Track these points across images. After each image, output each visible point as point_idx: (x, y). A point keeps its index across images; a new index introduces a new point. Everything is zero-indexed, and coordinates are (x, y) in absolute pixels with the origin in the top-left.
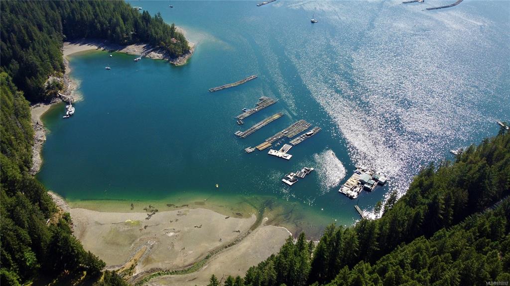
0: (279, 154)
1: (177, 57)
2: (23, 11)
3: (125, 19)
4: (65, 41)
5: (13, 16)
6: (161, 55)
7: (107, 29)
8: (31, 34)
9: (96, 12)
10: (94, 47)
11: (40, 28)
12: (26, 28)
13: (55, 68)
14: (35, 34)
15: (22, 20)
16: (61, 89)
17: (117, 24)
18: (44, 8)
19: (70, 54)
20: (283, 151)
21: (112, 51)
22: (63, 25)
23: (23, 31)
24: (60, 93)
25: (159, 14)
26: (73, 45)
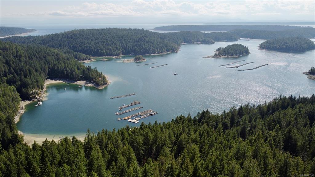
0: (133, 121)
1: (100, 85)
2: (30, 64)
3: (78, 69)
4: (47, 79)
5: (25, 65)
6: (93, 85)
7: (69, 73)
8: (31, 72)
9: (65, 66)
10: (61, 82)
11: (36, 71)
12: (29, 70)
13: (38, 87)
14: (33, 73)
15: (28, 66)
16: (38, 95)
17: (74, 71)
18: (41, 64)
19: (48, 83)
20: (135, 120)
21: (69, 83)
22: (48, 71)
23: (27, 71)
24: (37, 97)
25: (96, 68)
26: (51, 81)
